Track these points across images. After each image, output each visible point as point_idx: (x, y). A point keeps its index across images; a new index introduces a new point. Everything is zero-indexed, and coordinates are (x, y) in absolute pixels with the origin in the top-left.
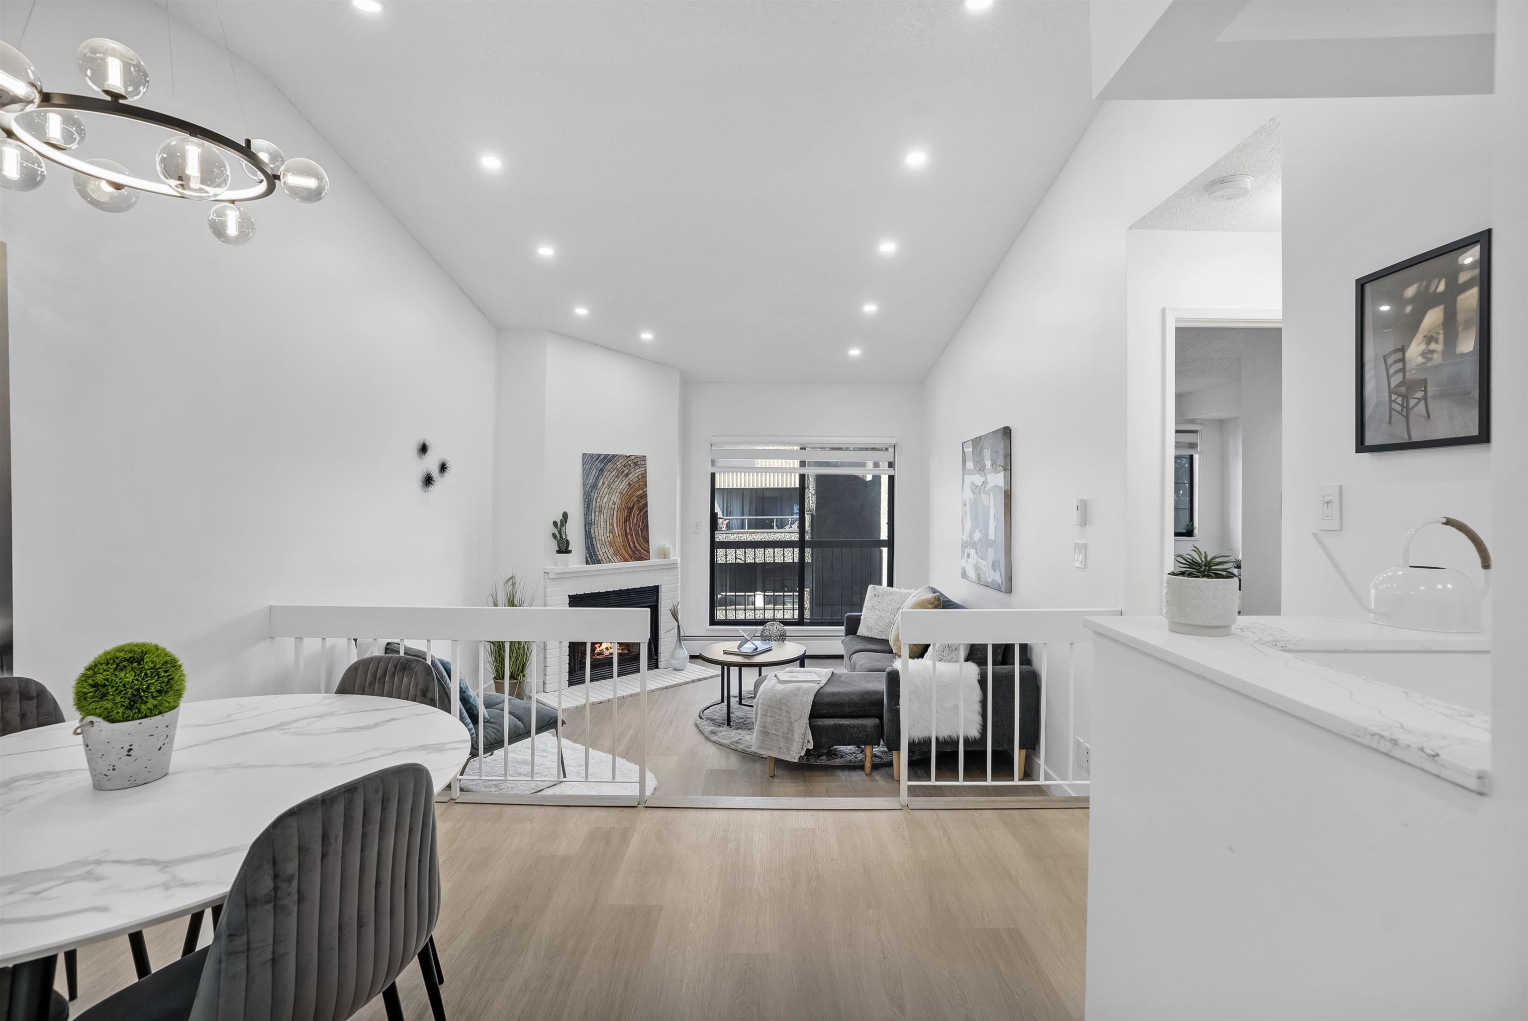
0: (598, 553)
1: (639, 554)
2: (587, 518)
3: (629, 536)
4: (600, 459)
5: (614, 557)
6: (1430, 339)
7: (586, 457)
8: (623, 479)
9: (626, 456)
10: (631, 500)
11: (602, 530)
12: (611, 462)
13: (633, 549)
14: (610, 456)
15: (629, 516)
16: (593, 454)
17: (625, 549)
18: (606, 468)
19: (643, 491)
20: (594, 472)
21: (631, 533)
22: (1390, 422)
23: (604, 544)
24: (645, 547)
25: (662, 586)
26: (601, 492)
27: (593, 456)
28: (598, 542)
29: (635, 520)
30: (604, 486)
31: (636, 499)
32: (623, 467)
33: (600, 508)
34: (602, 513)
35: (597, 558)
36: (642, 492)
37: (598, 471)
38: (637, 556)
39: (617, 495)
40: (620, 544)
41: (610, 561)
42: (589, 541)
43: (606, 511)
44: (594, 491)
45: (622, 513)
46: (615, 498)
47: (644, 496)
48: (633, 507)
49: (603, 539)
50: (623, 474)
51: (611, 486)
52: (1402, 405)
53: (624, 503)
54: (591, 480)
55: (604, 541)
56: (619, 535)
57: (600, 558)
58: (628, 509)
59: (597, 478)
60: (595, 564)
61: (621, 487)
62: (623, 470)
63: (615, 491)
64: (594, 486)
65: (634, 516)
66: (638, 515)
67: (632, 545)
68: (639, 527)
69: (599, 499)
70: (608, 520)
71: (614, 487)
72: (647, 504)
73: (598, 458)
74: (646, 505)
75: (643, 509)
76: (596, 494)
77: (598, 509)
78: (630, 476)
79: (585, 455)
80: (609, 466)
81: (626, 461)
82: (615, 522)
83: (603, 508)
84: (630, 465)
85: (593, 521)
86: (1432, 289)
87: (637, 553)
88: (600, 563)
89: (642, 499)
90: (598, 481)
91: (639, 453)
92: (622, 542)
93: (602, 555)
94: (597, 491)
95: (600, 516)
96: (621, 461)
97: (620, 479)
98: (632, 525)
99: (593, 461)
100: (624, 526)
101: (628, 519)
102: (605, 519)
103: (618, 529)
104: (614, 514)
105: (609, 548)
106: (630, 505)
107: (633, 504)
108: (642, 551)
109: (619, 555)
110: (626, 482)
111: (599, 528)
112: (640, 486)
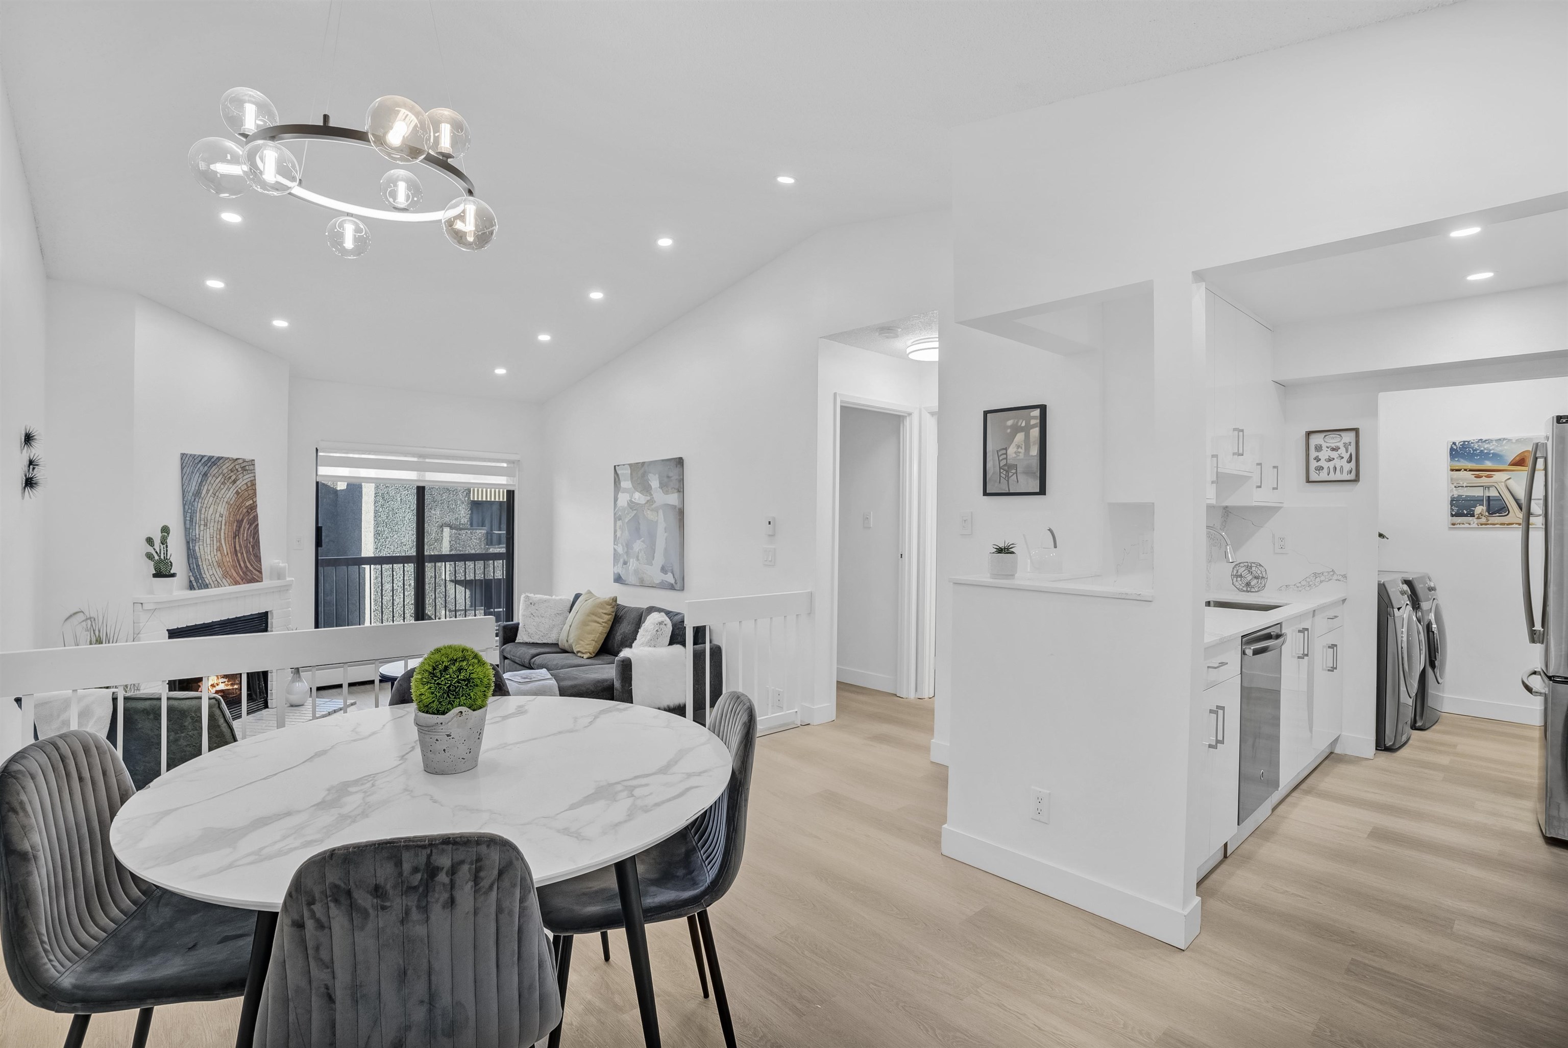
0: (204, 576)
1: (251, 576)
2: (191, 533)
3: (239, 555)
4: (203, 461)
5: (224, 580)
6: (1018, 447)
7: (187, 458)
8: (230, 487)
9: (233, 459)
10: (240, 512)
11: (209, 547)
12: (216, 466)
13: (244, 569)
14: (215, 458)
15: (239, 531)
16: (195, 455)
17: (235, 570)
18: (210, 472)
19: (253, 501)
20: (197, 478)
21: (241, 551)
22: (1000, 482)
23: (212, 564)
24: (257, 566)
25: (274, 612)
26: (206, 502)
27: (195, 458)
28: (204, 563)
29: (245, 535)
30: (209, 495)
31: (245, 511)
32: (230, 472)
33: (206, 521)
34: (208, 527)
35: (204, 582)
36: (251, 502)
37: (201, 476)
38: (248, 577)
39: (224, 506)
40: (229, 564)
41: (219, 585)
42: (194, 561)
43: (212, 524)
44: (197, 500)
45: (230, 528)
46: (222, 509)
47: (253, 507)
48: (242, 520)
49: (210, 558)
50: (230, 481)
51: (217, 494)
52: (1006, 475)
53: (232, 514)
54: (193, 487)
55: (210, 561)
56: (228, 554)
57: (207, 582)
58: (237, 522)
59: (201, 484)
60: (202, 589)
61: (228, 496)
62: (230, 475)
63: (222, 501)
64: (198, 493)
65: (244, 530)
66: (248, 529)
67: (242, 565)
68: (250, 543)
69: (203, 510)
70: (215, 536)
71: (220, 496)
72: (257, 516)
73: (201, 460)
74: (256, 518)
75: (254, 522)
76: (199, 504)
77: (202, 523)
78: (238, 482)
79: (185, 456)
80: (214, 470)
81: (233, 465)
82: (223, 537)
83: (209, 520)
84: (237, 470)
85: (197, 536)
86: (1019, 424)
87: (249, 574)
88: (208, 588)
89: (252, 511)
90: (202, 488)
91: (248, 457)
92: (231, 561)
93: (209, 578)
94: (200, 500)
95: (205, 531)
96: (227, 465)
97: (226, 486)
98: (241, 541)
99: (194, 463)
100: (233, 542)
101: (237, 534)
102: (212, 534)
103: (226, 546)
104: (221, 528)
105: (217, 570)
106: (239, 517)
107: (241, 516)
108: (254, 571)
109: (229, 577)
110: (233, 490)
111: (205, 545)
112: (249, 495)
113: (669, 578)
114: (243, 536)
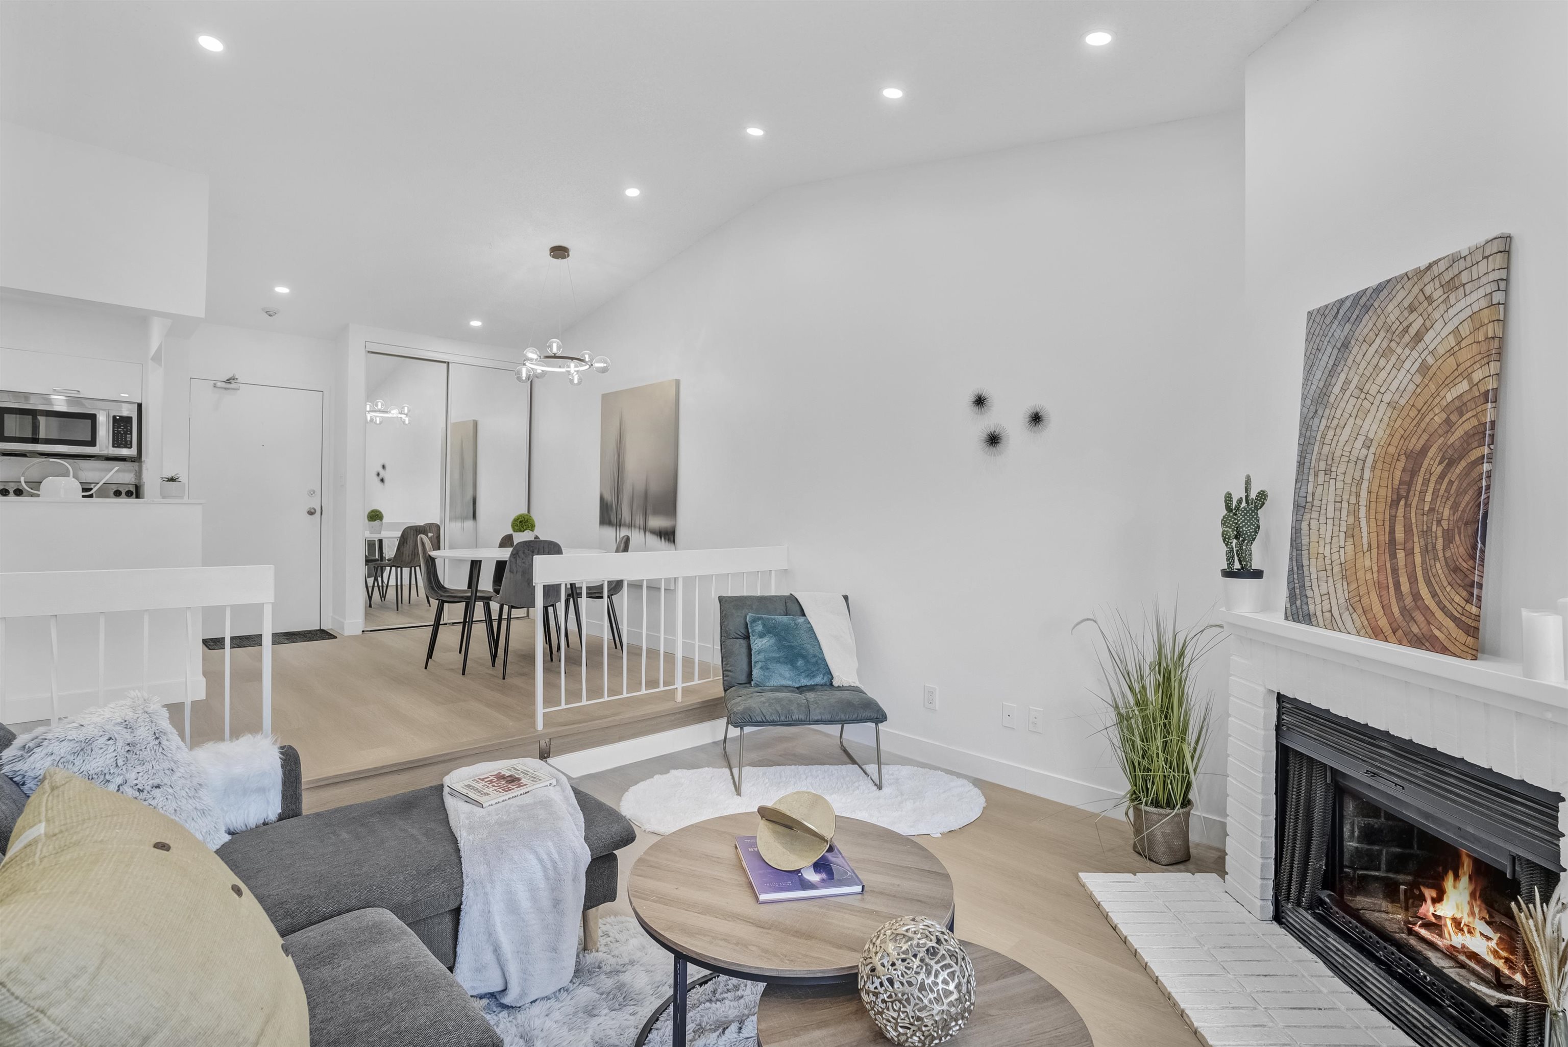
1: (1423, 624)
3: (1401, 555)
4: (1342, 312)
5: (1346, 615)
7: (1317, 318)
8: (1403, 357)
9: (1418, 272)
10: (1423, 425)
11: (1330, 527)
13: (1408, 601)
14: (1369, 293)
15: (1410, 484)
16: (1333, 305)
17: (1380, 597)
18: (1357, 334)
19: (1470, 380)
20: (1325, 360)
21: (1409, 546)
23: (1329, 568)
24: (1452, 601)
26: (1339, 412)
27: (1330, 311)
28: (1313, 561)
29: (1428, 498)
30: (1348, 393)
32: (1406, 313)
33: (1329, 462)
34: (1333, 476)
35: (1305, 607)
37: (1336, 351)
38: (1415, 629)
39: (1380, 415)
40: (1369, 576)
41: (1332, 624)
42: (1296, 554)
43: (1342, 469)
44: (1320, 412)
45: (1386, 474)
48: (1424, 451)
49: (1327, 553)
50: (1407, 338)
53: (1398, 436)
54: (1316, 382)
55: (1328, 561)
56: (1370, 548)
57: (1312, 607)
62: (1405, 324)
63: (1377, 402)
64: (1327, 392)
65: (1426, 483)
66: (1442, 477)
67: (1405, 587)
68: (1439, 522)
69: (1331, 433)
70: (1345, 497)
71: (1373, 391)
75: (1475, 452)
76: (1324, 422)
77: (1322, 465)
78: (1428, 338)
79: (1316, 313)
80: (1367, 322)
81: (1416, 290)
82: (1363, 502)
83: (1337, 460)
84: (1430, 298)
85: (1309, 499)
87: (1419, 617)
88: (1310, 623)
90: (1335, 380)
92: (1375, 569)
93: (1318, 600)
94: (1328, 412)
95: (1326, 484)
96: (1402, 294)
97: (1393, 359)
98: (1413, 514)
99: (1324, 326)
100: (1387, 516)
101: (1403, 493)
102: (1339, 492)
103: (1369, 526)
104: (1362, 477)
105: (1339, 586)
106: (1415, 444)
107: (1425, 437)
108: (1439, 614)
109: (1360, 611)
110: (1411, 364)
111: (1322, 520)
112: (1458, 366)
114: (1422, 500)
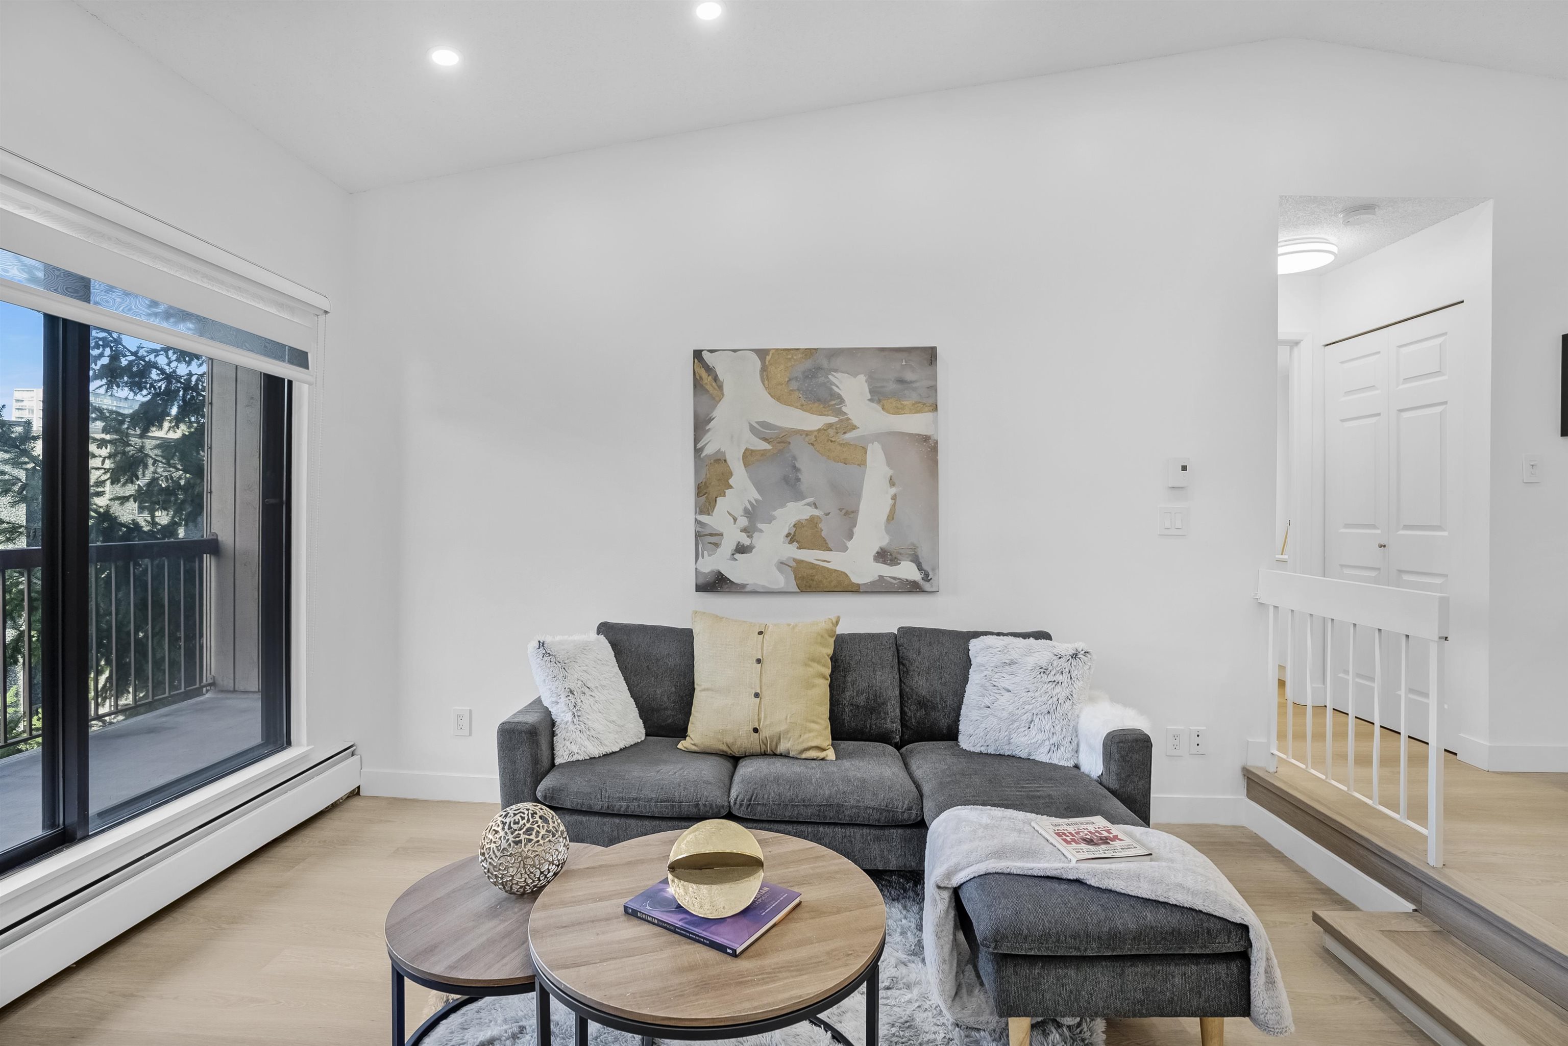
113: (907, 571)
